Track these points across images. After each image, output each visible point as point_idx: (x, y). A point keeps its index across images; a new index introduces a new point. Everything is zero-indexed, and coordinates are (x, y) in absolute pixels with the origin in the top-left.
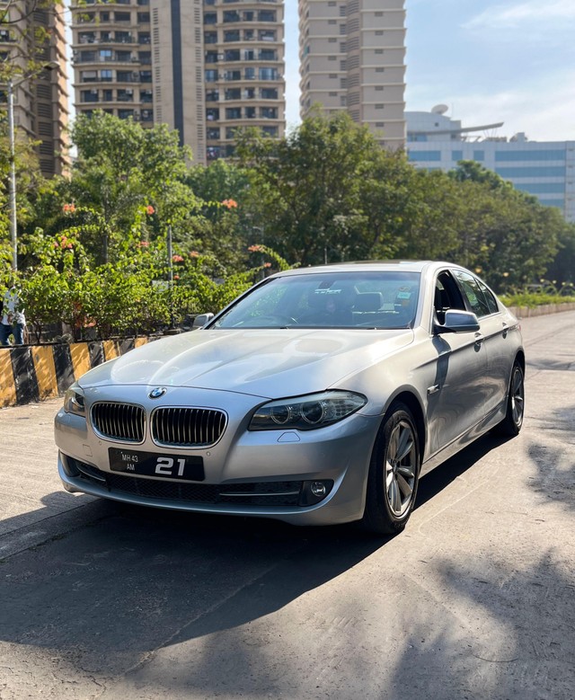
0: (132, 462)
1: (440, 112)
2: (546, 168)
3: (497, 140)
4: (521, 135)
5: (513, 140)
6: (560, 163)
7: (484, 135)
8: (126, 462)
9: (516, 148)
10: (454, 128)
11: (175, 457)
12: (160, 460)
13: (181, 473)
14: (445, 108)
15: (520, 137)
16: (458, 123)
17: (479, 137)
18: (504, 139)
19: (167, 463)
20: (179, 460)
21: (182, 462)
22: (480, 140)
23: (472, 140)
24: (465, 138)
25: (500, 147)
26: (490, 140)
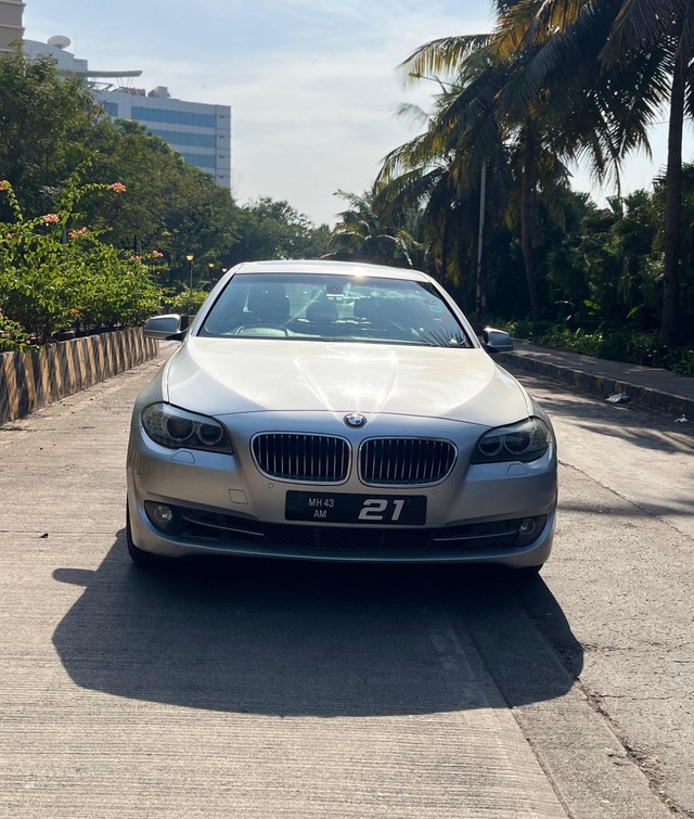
0: (323, 508)
1: (60, 46)
2: (193, 135)
3: (133, 92)
4: (163, 90)
5: (152, 94)
6: (210, 131)
7: (117, 83)
8: (315, 508)
9: (155, 104)
10: (79, 70)
11: (391, 499)
12: (368, 502)
13: (395, 517)
14: (68, 42)
15: (161, 93)
16: (84, 63)
17: (111, 85)
18: (142, 92)
19: (378, 505)
20: (395, 502)
21: (399, 504)
22: (111, 89)
23: (102, 87)
24: (93, 84)
25: (138, 102)
26: (125, 90)
